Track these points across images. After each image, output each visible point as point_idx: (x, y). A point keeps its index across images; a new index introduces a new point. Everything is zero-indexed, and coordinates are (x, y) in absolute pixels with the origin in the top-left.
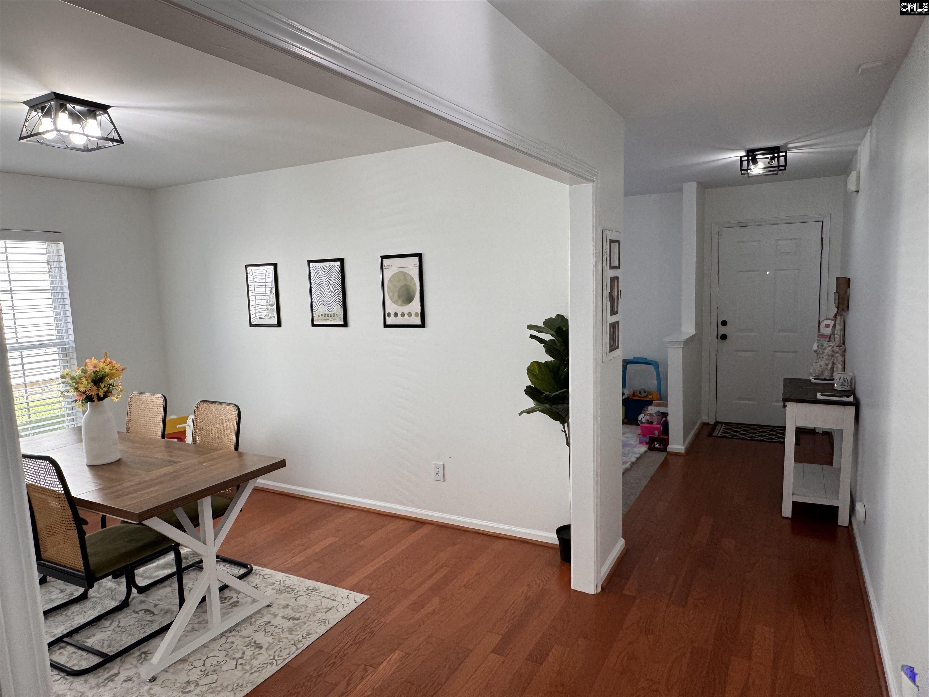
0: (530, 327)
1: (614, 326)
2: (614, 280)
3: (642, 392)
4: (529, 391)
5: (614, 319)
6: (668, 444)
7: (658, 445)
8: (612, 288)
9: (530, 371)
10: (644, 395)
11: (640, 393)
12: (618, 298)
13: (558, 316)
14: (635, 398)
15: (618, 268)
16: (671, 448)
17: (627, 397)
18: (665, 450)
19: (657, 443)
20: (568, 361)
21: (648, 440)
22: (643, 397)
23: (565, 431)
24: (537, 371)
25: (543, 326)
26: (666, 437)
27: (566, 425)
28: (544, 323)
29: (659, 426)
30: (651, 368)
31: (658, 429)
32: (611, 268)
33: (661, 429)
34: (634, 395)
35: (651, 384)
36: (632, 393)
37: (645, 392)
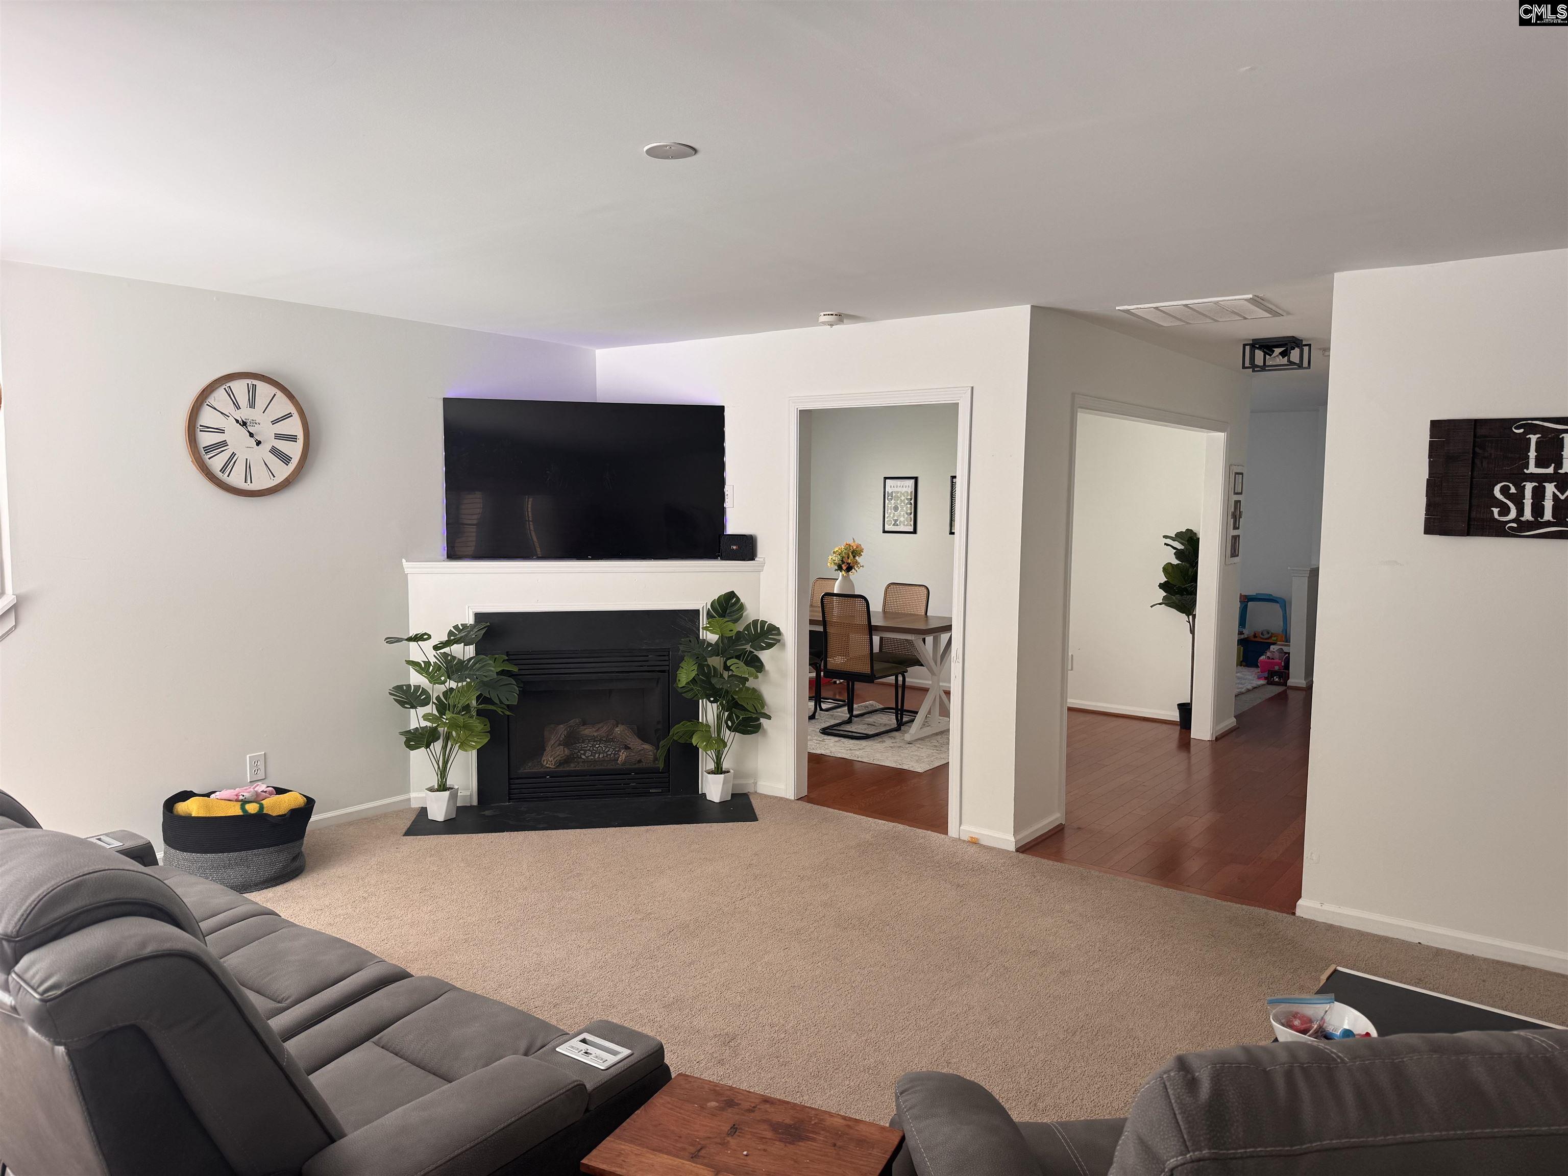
0: (1166, 537)
1: (1235, 538)
2: (1237, 503)
3: (1265, 633)
4: (1162, 586)
5: (1236, 533)
6: (1288, 678)
7: (1277, 679)
8: (1235, 508)
9: (1165, 570)
10: (1267, 636)
11: (1262, 634)
12: (1240, 517)
13: (1188, 530)
14: (1256, 639)
15: (1241, 493)
16: (1290, 682)
17: (1246, 636)
18: (1285, 684)
19: (1277, 678)
20: (1197, 563)
21: (1266, 675)
22: (1266, 639)
23: (1189, 622)
24: (1170, 570)
25: (1174, 536)
26: (1287, 671)
27: (1191, 617)
28: (1175, 535)
29: (1280, 661)
30: (1276, 607)
31: (1279, 664)
32: (1236, 493)
33: (1283, 665)
34: (1255, 636)
35: (1275, 625)
36: (1253, 634)
37: (1268, 633)
